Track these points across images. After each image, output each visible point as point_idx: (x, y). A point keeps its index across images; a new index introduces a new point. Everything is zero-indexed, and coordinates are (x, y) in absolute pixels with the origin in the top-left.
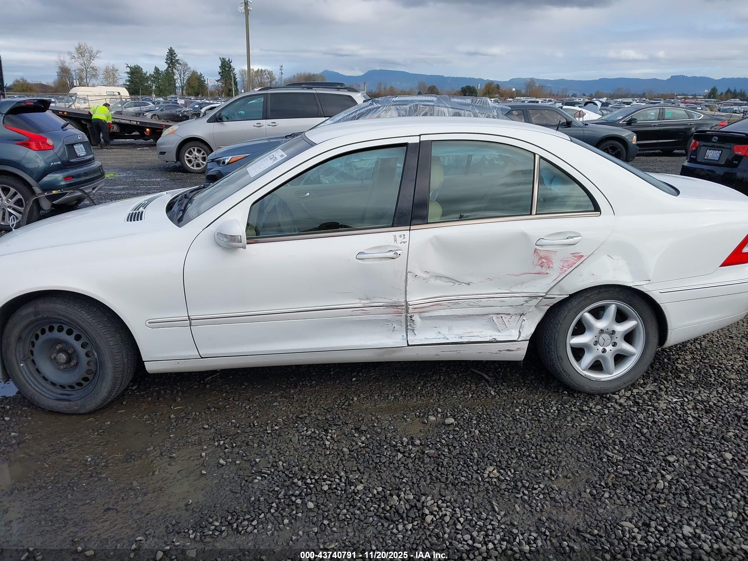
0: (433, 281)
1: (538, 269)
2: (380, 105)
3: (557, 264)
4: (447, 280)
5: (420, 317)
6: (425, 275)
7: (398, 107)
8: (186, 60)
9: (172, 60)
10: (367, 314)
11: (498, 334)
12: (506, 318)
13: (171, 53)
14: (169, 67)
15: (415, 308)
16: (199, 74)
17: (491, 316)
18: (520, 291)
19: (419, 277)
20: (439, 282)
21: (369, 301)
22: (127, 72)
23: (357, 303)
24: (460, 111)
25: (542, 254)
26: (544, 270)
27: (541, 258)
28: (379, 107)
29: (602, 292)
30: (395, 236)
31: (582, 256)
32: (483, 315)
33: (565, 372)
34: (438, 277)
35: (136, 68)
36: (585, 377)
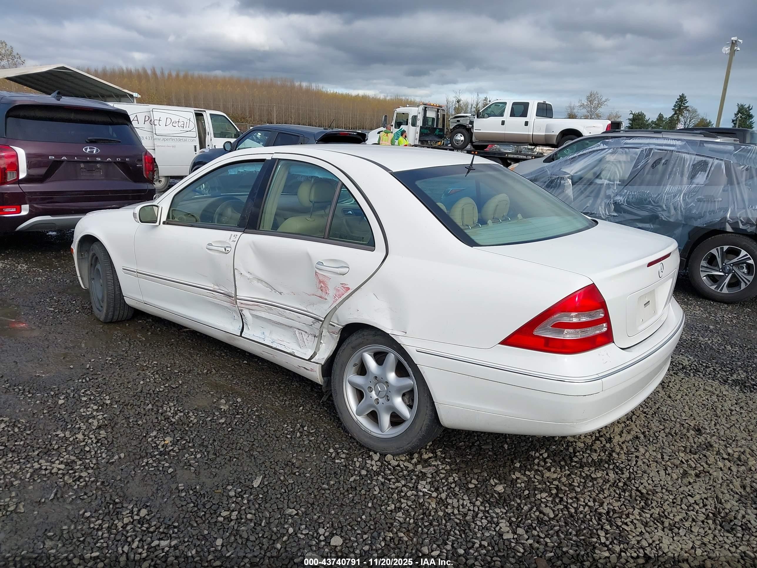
0: (255, 282)
1: (319, 293)
3: (332, 292)
4: (266, 285)
5: (251, 314)
6: (248, 276)
8: (695, 107)
9: (680, 106)
10: (216, 298)
11: (299, 349)
12: (305, 336)
13: (682, 99)
14: (675, 114)
15: (242, 303)
16: (708, 121)
17: (295, 329)
18: (311, 312)
19: (244, 276)
20: (260, 285)
21: (216, 287)
22: (629, 119)
23: (211, 286)
25: (321, 278)
26: (323, 295)
27: (320, 282)
31: (348, 289)
32: (289, 326)
34: (260, 280)
35: (640, 115)
36: (357, 424)
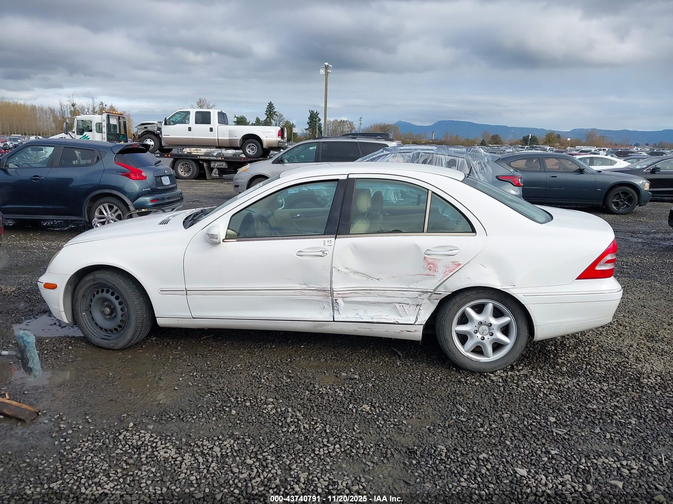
0: (352, 275)
1: (428, 272)
2: (389, 153)
3: (441, 269)
4: (363, 276)
5: (343, 301)
6: (346, 271)
7: (403, 154)
9: (270, 112)
10: (304, 295)
11: (401, 318)
12: (406, 307)
13: (271, 106)
14: (268, 117)
15: (339, 294)
16: (291, 123)
17: (395, 304)
18: (415, 287)
19: (341, 271)
20: (356, 276)
21: (306, 286)
22: (234, 122)
23: (298, 286)
24: (455, 158)
25: (430, 261)
26: (431, 273)
27: (429, 264)
28: (388, 154)
29: (480, 293)
30: (324, 241)
31: (460, 264)
32: (389, 303)
33: (450, 351)
34: (356, 272)
35: (242, 118)
36: (468, 358)
